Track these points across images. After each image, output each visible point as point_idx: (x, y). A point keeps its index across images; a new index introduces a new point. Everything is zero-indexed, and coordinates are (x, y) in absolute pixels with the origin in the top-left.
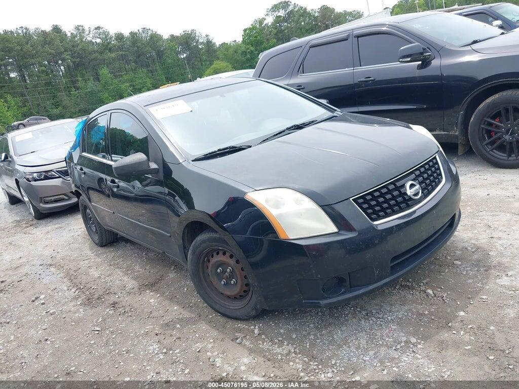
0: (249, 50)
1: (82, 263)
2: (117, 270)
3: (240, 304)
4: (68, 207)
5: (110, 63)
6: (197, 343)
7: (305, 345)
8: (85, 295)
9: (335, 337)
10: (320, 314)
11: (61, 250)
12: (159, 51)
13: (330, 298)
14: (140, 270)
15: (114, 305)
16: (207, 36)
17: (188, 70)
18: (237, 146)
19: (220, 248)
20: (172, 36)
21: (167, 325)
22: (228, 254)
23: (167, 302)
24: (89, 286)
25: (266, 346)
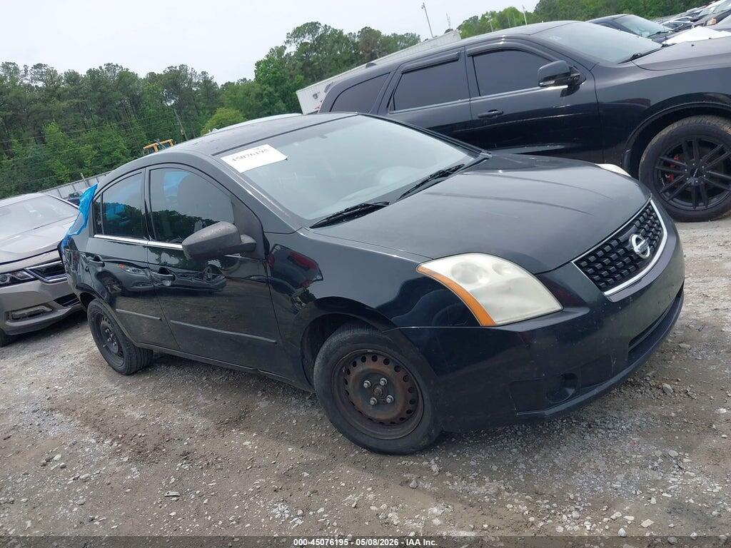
0: (266, 92)
1: (104, 402)
2: (169, 405)
3: (402, 432)
4: (51, 323)
5: (60, 117)
6: (347, 496)
7: (516, 478)
8: (131, 448)
9: (557, 461)
10: (519, 433)
11: (60, 386)
12: (133, 97)
13: (556, 405)
14: (206, 402)
15: (186, 455)
16: (204, 73)
17: (180, 123)
18: (371, 203)
19: (369, 351)
20: (152, 74)
21: (287, 475)
22: (380, 359)
23: (273, 443)
24: (130, 433)
25: (458, 486)
